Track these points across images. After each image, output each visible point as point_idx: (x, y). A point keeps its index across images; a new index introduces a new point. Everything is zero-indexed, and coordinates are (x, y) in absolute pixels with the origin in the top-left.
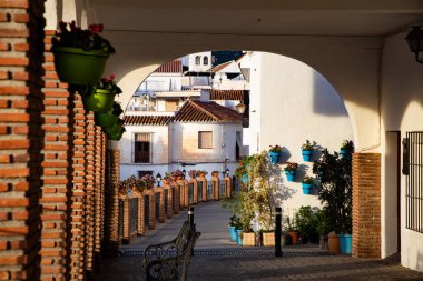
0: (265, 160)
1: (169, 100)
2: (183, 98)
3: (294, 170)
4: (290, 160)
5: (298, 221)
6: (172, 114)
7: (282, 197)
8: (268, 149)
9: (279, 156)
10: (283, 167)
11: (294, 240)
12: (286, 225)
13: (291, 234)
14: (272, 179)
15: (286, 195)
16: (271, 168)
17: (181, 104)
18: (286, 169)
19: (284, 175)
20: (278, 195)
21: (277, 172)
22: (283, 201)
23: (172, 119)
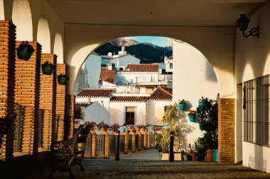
0: (175, 109)
1: (148, 87)
2: (156, 86)
3: (194, 115)
4: (192, 109)
5: (196, 147)
6: (149, 95)
7: (186, 132)
8: (178, 102)
9: (184, 106)
10: (187, 113)
11: (193, 158)
12: (189, 149)
13: (192, 155)
14: (180, 120)
15: (189, 131)
16: (179, 114)
17: (155, 89)
18: (189, 114)
19: (187, 118)
20: (184, 131)
21: (183, 117)
22: (188, 134)
23: (149, 98)
